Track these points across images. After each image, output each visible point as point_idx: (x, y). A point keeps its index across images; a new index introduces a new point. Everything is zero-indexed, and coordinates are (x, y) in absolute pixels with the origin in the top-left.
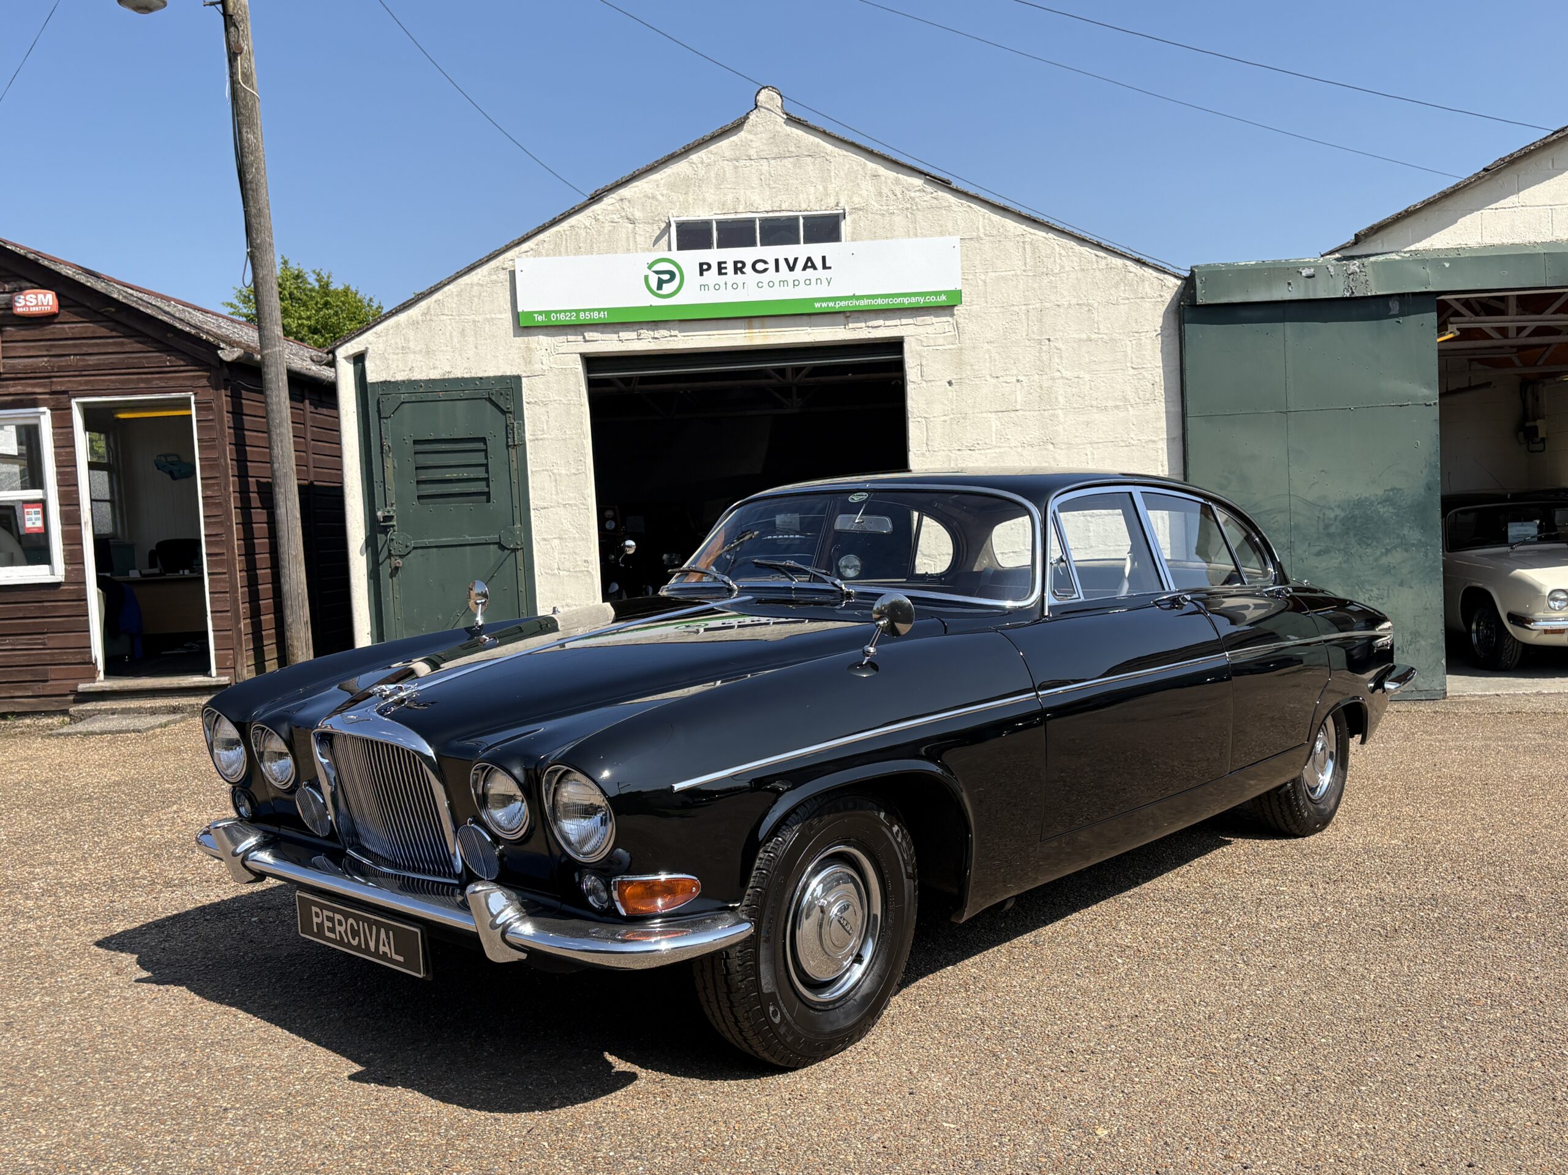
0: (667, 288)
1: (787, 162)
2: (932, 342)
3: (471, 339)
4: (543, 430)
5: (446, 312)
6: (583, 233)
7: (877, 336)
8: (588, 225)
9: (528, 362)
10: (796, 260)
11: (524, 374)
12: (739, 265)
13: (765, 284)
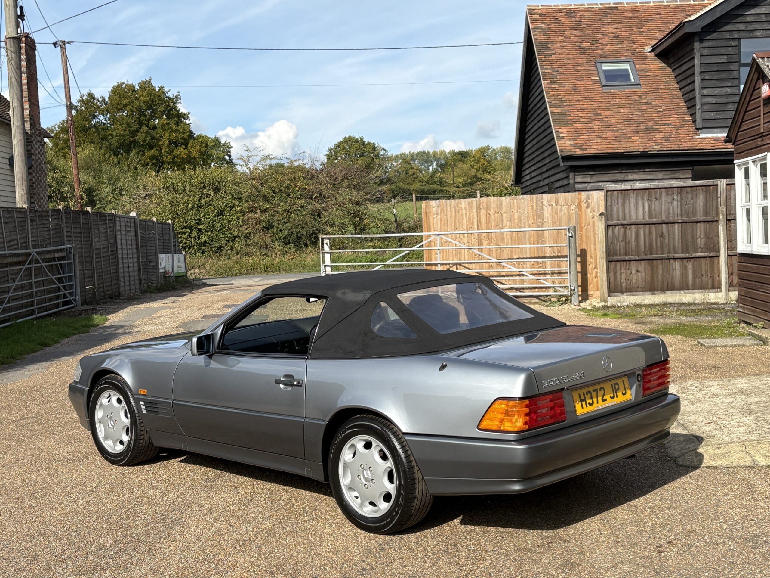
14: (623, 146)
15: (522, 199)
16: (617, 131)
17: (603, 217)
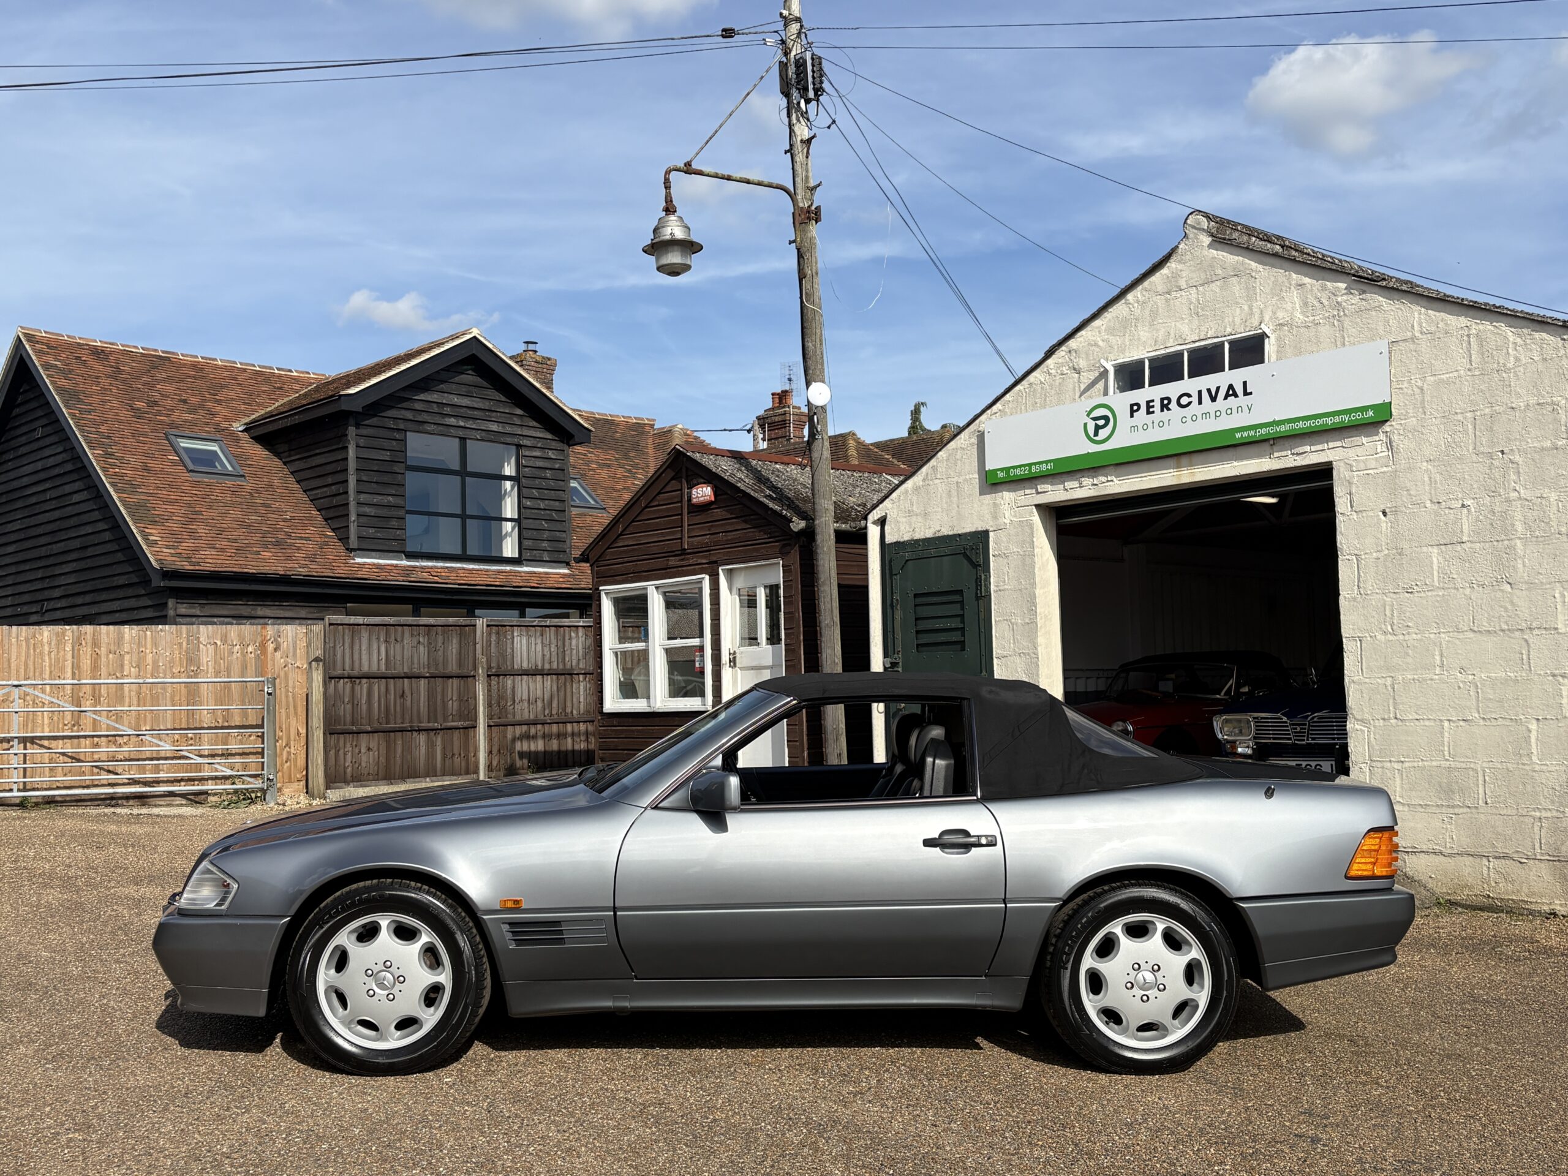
0: (1103, 433)
1: (1215, 287)
2: (1362, 466)
3: (956, 499)
4: (1004, 581)
5: (939, 476)
6: (1039, 388)
7: (1304, 463)
8: (1043, 380)
9: (995, 517)
10: (1218, 388)
11: (991, 529)
12: (1166, 402)
13: (1189, 419)
14: (251, 563)
15: (161, 630)
16: (235, 541)
17: (321, 664)
